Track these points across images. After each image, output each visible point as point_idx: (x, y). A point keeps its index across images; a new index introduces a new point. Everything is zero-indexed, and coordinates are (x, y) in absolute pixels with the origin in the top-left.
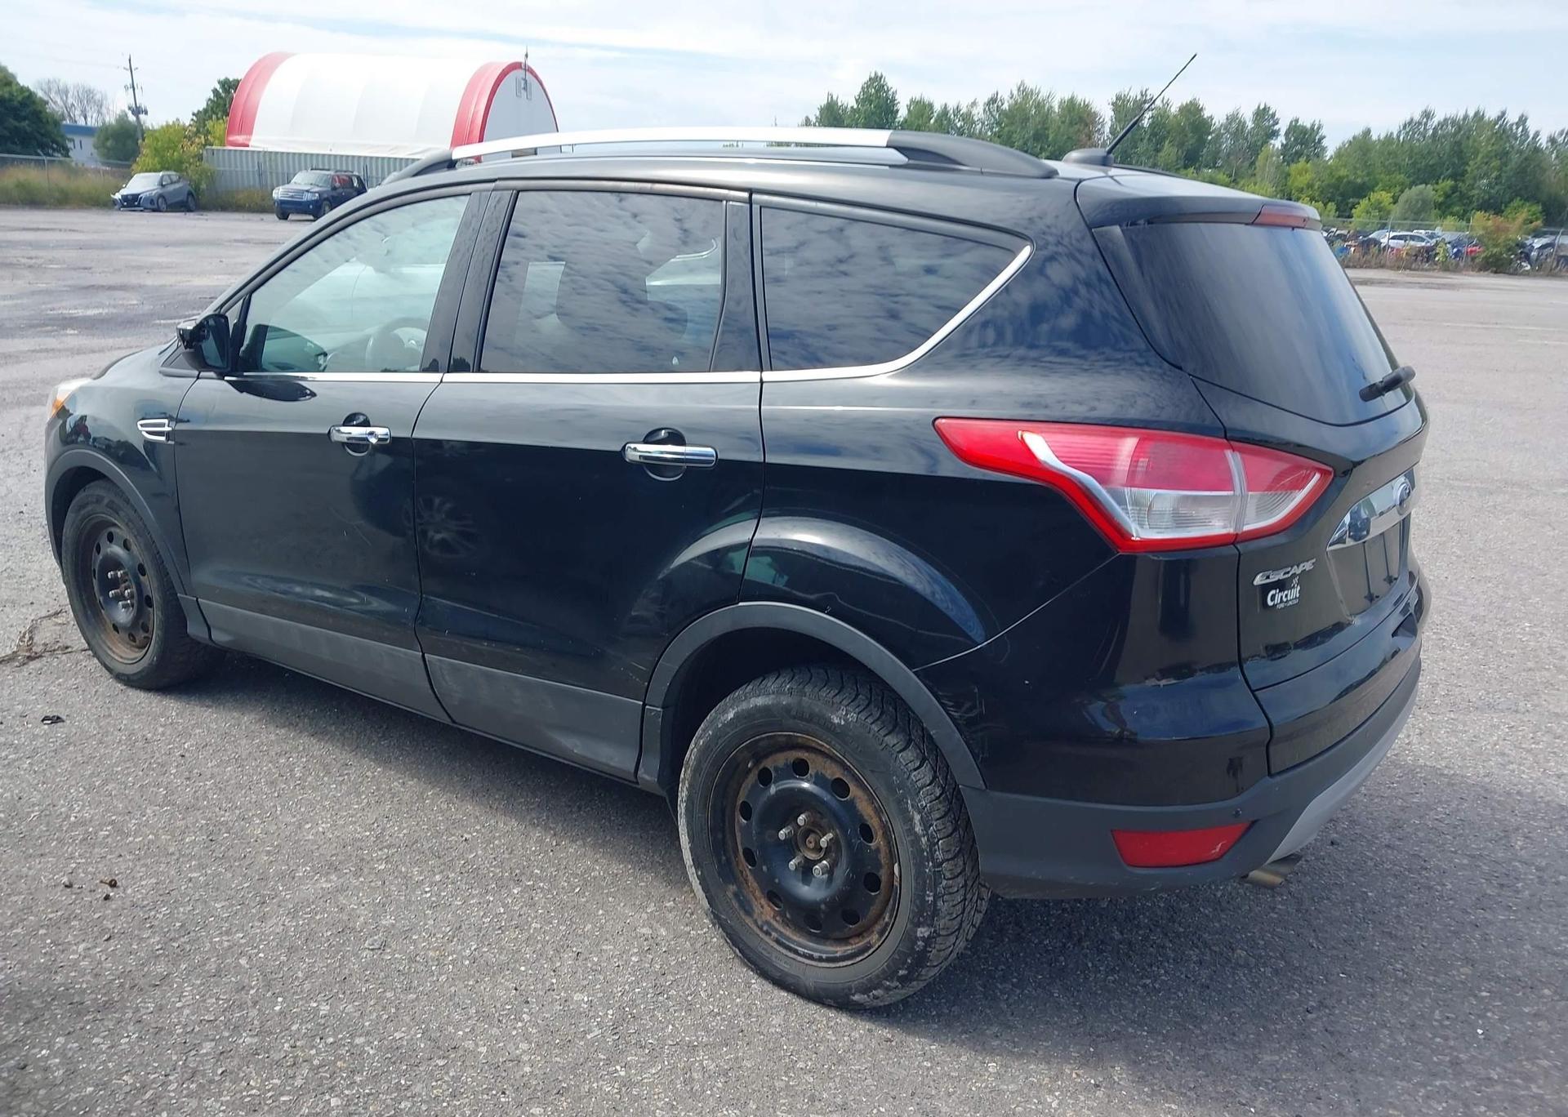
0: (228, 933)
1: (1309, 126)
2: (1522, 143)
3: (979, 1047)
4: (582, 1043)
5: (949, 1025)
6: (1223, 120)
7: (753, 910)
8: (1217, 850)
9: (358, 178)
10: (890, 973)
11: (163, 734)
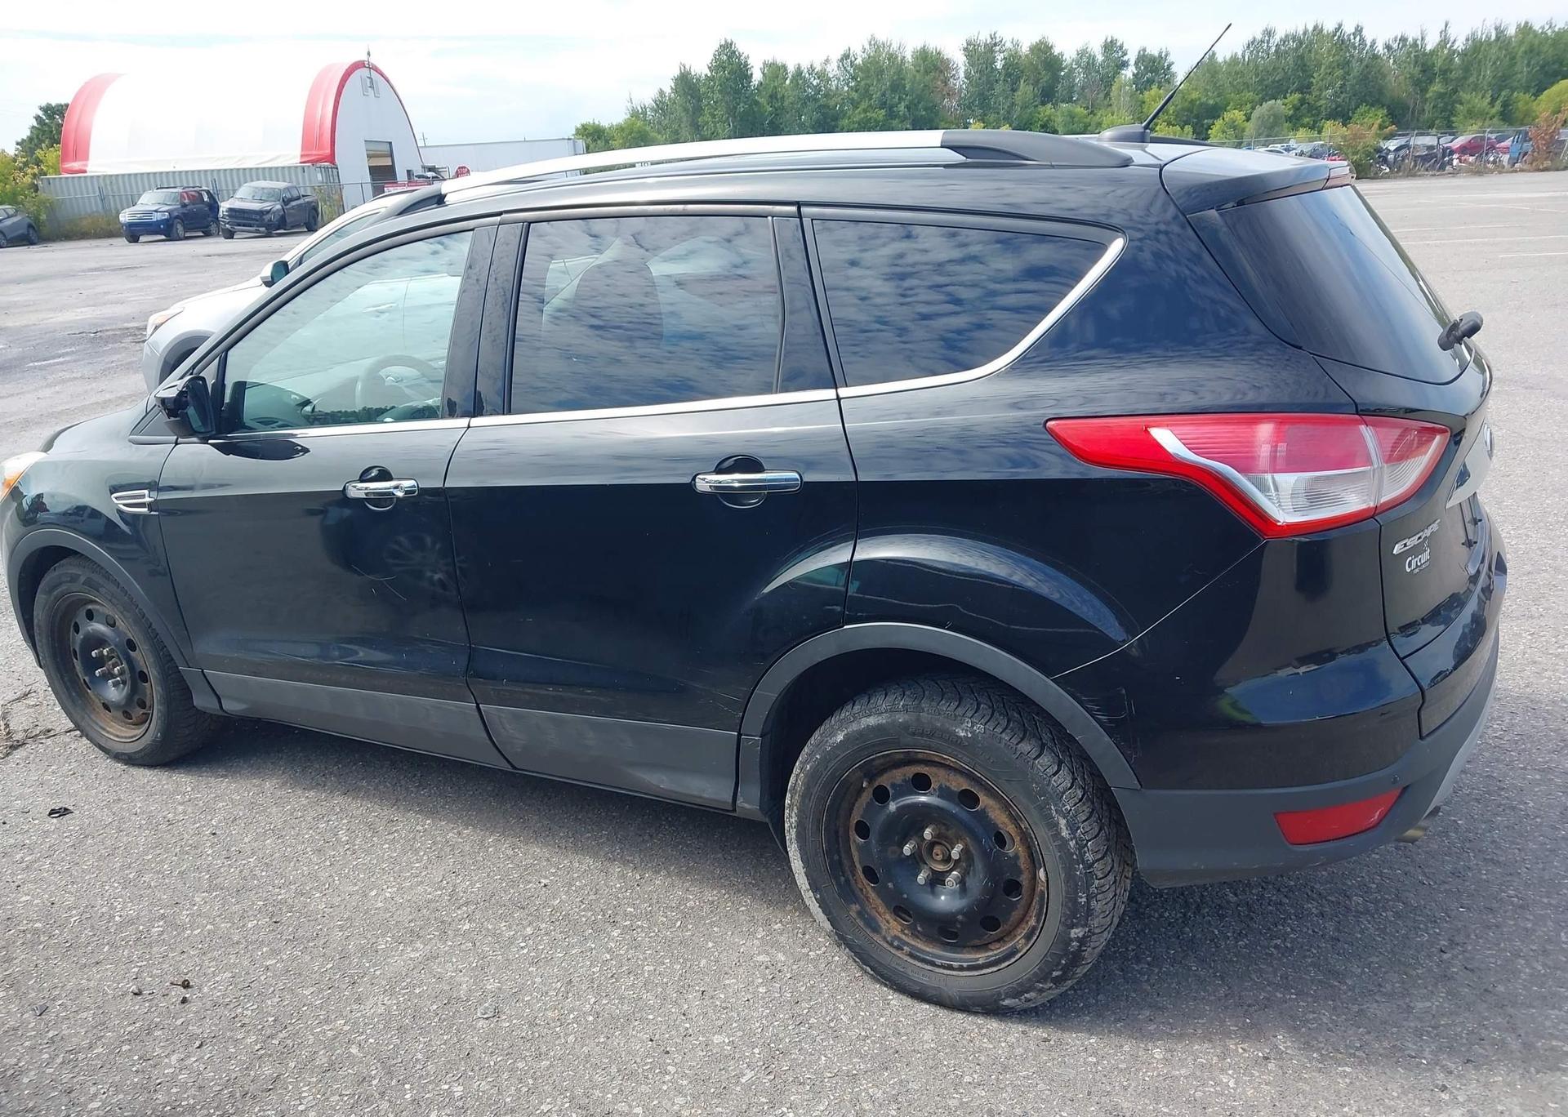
0: (327, 1021)
1: (1156, 54)
2: (1360, 52)
3: (1138, 1035)
4: (738, 1088)
5: (1100, 1016)
6: (1074, 56)
7: (879, 926)
8: (1376, 817)
9: (208, 192)
10: (1043, 976)
11: (185, 813)
